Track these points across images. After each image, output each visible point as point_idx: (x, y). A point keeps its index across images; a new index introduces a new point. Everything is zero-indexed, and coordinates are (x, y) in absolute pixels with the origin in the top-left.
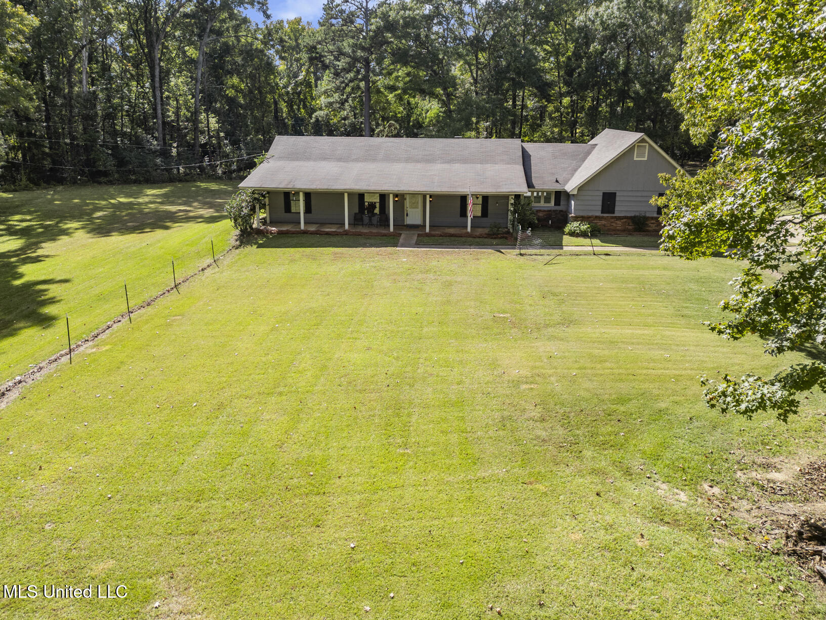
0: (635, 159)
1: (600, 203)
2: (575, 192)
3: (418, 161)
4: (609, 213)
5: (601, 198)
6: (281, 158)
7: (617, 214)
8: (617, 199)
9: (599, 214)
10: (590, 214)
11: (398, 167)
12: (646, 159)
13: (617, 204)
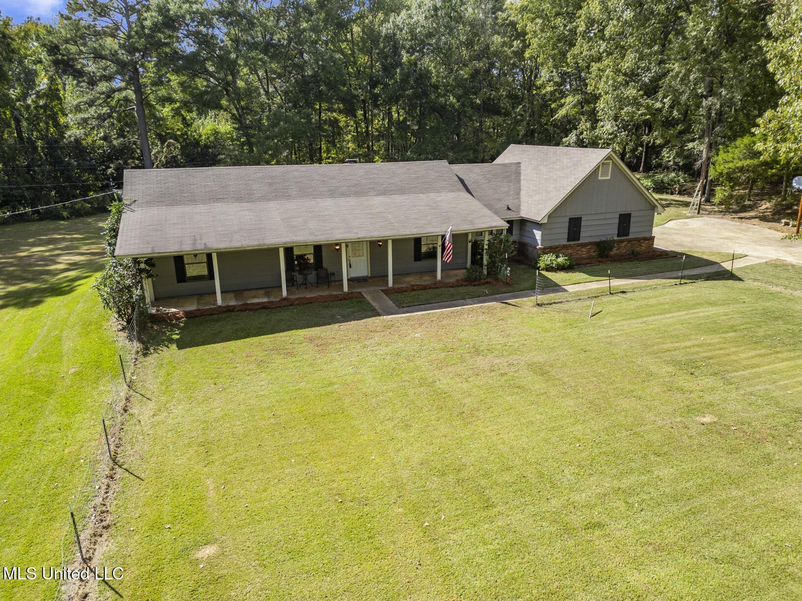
0: (600, 178)
1: (566, 231)
2: (545, 221)
3: (344, 195)
4: (574, 240)
5: (567, 225)
6: (149, 203)
7: (581, 241)
8: (583, 224)
9: (565, 242)
10: (557, 244)
11: (327, 205)
12: (609, 178)
13: (582, 229)
